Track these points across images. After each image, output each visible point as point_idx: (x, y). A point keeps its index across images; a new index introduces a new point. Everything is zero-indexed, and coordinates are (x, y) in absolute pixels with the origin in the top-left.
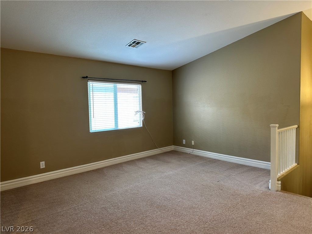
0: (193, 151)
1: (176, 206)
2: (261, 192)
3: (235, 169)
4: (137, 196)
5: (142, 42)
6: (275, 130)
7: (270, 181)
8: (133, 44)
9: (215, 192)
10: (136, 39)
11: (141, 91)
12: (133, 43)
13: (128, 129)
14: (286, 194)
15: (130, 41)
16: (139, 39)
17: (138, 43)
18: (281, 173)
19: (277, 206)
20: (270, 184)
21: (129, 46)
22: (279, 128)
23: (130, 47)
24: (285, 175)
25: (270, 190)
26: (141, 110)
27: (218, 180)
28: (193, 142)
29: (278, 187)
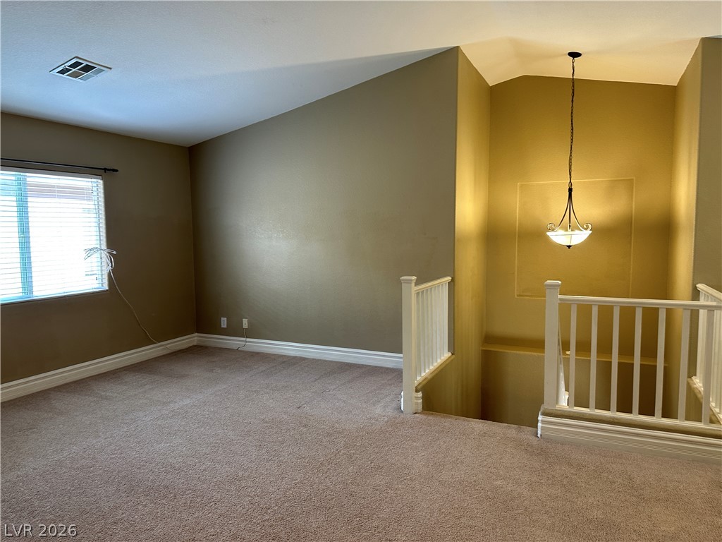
0: (246, 342)
1: (195, 482)
2: (386, 419)
3: (335, 375)
4: (90, 472)
5: (98, 67)
6: (411, 288)
7: (402, 394)
8: (74, 70)
9: (292, 433)
10: (79, 56)
11: (102, 195)
12: (74, 66)
13: (64, 297)
14: (430, 418)
15: (66, 59)
16: (89, 57)
17: (88, 68)
18: (423, 374)
19: (415, 444)
20: (402, 399)
21: (62, 72)
22: (417, 284)
23: (64, 76)
24: (429, 378)
25: (402, 412)
26: (104, 246)
27: (298, 405)
28: (245, 322)
29: (417, 404)
